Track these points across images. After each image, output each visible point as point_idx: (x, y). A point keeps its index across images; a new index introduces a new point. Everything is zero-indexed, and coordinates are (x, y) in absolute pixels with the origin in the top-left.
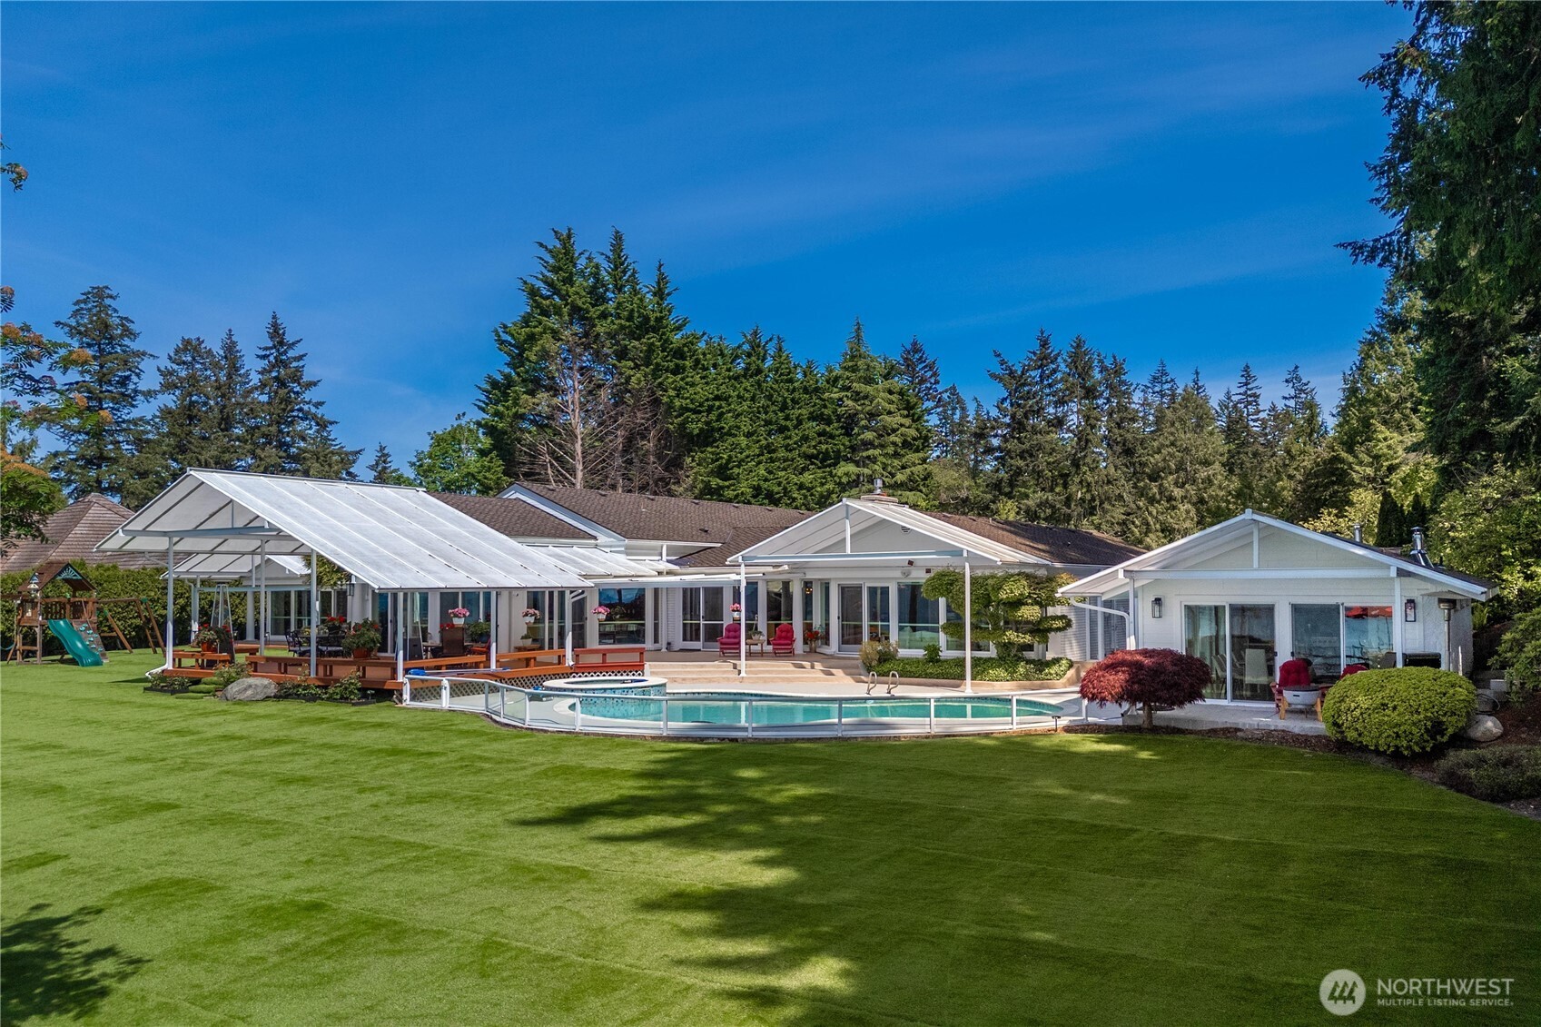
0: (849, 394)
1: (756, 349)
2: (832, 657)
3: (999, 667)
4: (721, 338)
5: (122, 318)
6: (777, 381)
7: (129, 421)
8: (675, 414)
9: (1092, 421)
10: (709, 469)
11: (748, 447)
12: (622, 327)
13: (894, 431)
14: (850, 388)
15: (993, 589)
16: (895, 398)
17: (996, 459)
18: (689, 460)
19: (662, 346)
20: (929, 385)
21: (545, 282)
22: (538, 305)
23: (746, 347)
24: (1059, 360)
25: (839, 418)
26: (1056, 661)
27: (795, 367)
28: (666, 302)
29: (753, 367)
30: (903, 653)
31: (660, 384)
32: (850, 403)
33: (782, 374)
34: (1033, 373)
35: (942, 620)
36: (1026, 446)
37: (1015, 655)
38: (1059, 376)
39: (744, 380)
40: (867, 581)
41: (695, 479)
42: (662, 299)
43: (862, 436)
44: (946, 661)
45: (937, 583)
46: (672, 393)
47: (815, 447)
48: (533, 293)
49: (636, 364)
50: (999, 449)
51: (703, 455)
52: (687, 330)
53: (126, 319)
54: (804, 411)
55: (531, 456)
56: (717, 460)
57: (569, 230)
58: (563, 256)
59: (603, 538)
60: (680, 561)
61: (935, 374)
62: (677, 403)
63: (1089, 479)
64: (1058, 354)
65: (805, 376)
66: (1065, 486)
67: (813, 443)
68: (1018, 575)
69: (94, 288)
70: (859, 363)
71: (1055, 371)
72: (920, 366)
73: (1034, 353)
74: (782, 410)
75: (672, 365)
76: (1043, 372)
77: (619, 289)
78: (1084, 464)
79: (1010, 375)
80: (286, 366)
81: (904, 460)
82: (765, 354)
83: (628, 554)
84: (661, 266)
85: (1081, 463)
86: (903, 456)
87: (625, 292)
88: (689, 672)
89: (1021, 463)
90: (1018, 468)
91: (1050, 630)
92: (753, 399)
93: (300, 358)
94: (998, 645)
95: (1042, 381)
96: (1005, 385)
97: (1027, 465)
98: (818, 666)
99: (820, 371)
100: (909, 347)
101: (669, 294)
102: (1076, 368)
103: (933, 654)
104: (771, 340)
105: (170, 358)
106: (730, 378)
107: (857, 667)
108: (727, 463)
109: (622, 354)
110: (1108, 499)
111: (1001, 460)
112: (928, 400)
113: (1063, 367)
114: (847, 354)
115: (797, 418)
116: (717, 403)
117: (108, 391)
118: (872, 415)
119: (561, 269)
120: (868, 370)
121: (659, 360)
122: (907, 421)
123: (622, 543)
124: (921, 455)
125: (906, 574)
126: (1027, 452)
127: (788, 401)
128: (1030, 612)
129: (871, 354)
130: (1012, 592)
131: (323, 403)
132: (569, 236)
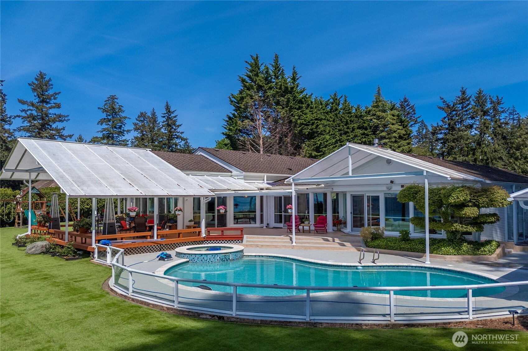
0: (375, 117)
1: (336, 101)
2: (348, 234)
3: (449, 246)
4: (321, 97)
5: (120, 106)
6: (344, 113)
7: (121, 141)
8: (298, 126)
9: (487, 125)
10: (312, 149)
11: (330, 139)
12: (277, 92)
13: (395, 132)
14: (375, 115)
15: (445, 196)
16: (395, 118)
17: (442, 143)
18: (304, 145)
19: (293, 99)
20: (411, 115)
21: (248, 76)
22: (245, 86)
23: (331, 100)
24: (471, 100)
25: (371, 127)
26: (488, 242)
27: (352, 107)
28: (296, 82)
29: (334, 108)
30: (387, 233)
31: (292, 114)
32: (375, 121)
33: (346, 110)
34: (458, 106)
35: (411, 215)
36: (456, 136)
37: (460, 239)
38: (470, 106)
39: (330, 114)
40: (368, 192)
41: (306, 153)
42: (295, 81)
43: (381, 134)
44: (413, 240)
45: (406, 193)
46: (296, 117)
47: (360, 140)
48: (243, 81)
49: (283, 107)
50: (442, 139)
51: (309, 143)
52: (305, 93)
53: (121, 106)
54: (355, 125)
55: (243, 145)
56: (315, 145)
57: (257, 55)
58: (255, 66)
59: (235, 172)
60: (273, 184)
61: (414, 110)
62: (299, 121)
63: (486, 150)
64: (470, 97)
65: (356, 111)
66: (474, 154)
67: (359, 138)
68: (462, 187)
69: (111, 96)
70: (379, 104)
71: (469, 104)
72: (408, 108)
73: (459, 97)
74: (346, 125)
75: (297, 107)
76: (463, 105)
77: (277, 78)
78: (483, 144)
79: (447, 107)
80: (171, 120)
81: (399, 144)
82: (339, 103)
83: (245, 180)
84: (294, 68)
85: (482, 143)
86: (399, 142)
87: (279, 79)
88: (266, 242)
89: (453, 144)
90: (452, 146)
91: (484, 223)
92: (334, 121)
93: (175, 117)
94: (448, 232)
95: (462, 109)
96: (445, 111)
97: (456, 145)
98: (337, 240)
99: (363, 109)
100: (402, 100)
101: (298, 79)
102: (479, 103)
103: (405, 237)
104: (342, 97)
105: (136, 119)
106: (324, 113)
107: (359, 242)
108: (320, 146)
109: (278, 103)
110: (495, 159)
111: (444, 143)
112: (411, 121)
113: (472, 103)
114: (374, 101)
115: (352, 128)
116: (316, 121)
117: (115, 131)
118: (385, 126)
119: (254, 71)
120: (383, 107)
121: (292, 104)
122: (401, 127)
123: (242, 174)
124: (407, 141)
125: (390, 189)
126: (456, 139)
127: (348, 121)
128: (470, 212)
129: (385, 100)
130: (458, 198)
131: (184, 132)
132: (257, 58)
